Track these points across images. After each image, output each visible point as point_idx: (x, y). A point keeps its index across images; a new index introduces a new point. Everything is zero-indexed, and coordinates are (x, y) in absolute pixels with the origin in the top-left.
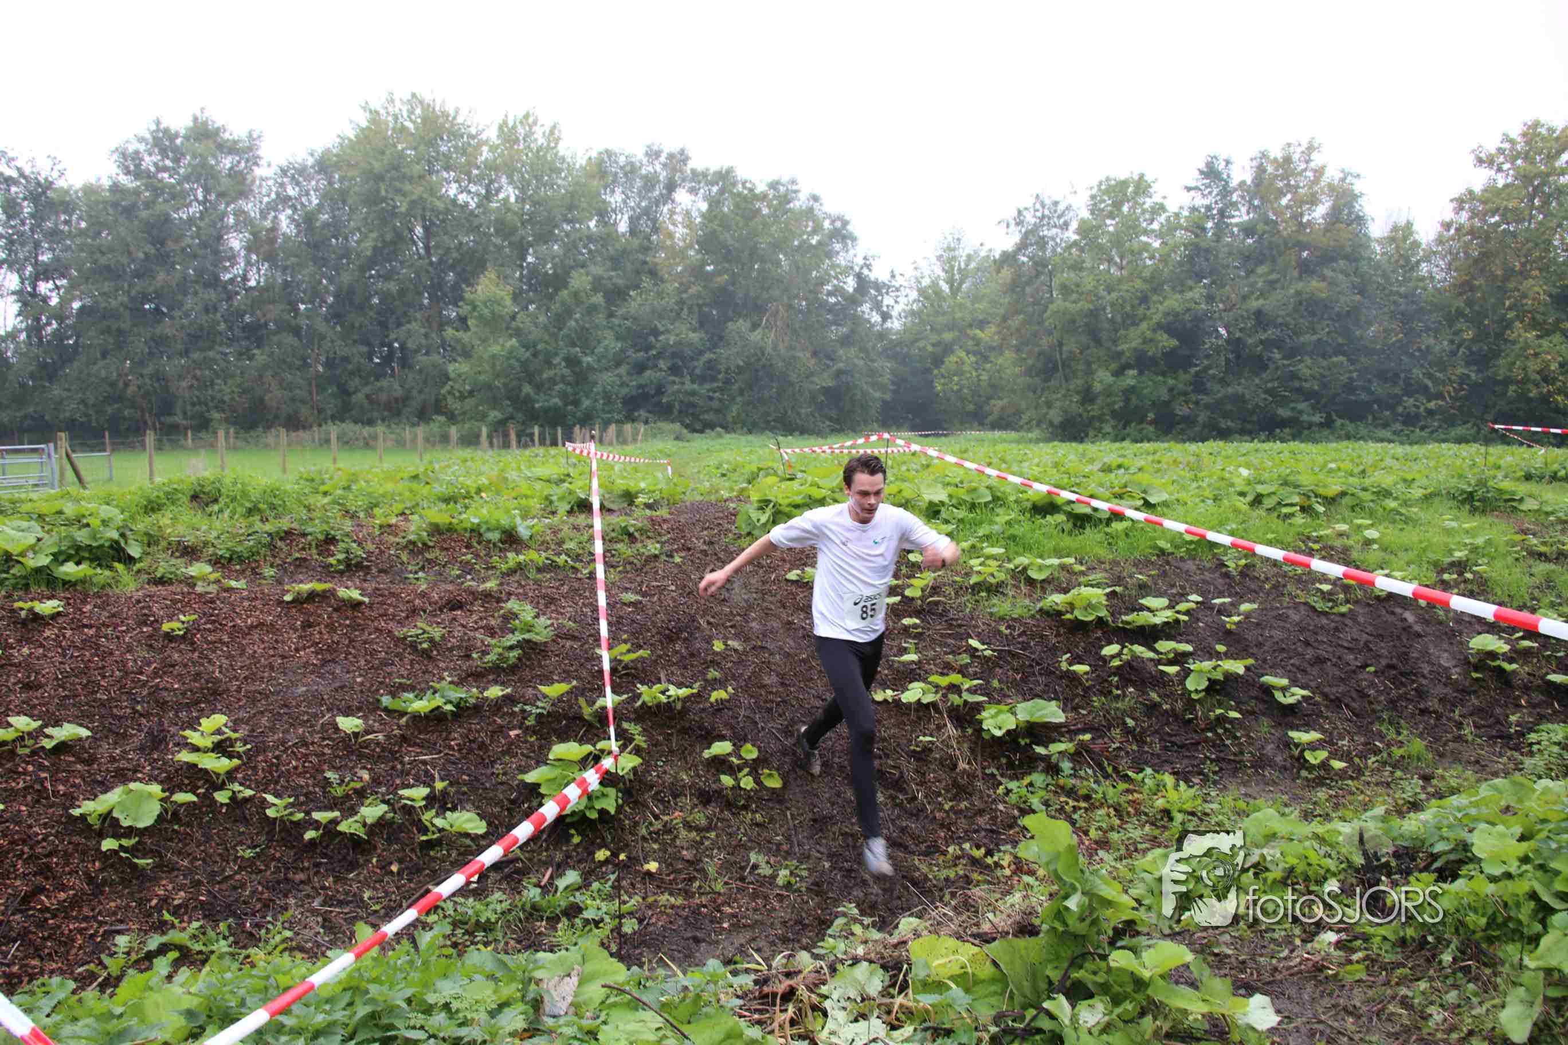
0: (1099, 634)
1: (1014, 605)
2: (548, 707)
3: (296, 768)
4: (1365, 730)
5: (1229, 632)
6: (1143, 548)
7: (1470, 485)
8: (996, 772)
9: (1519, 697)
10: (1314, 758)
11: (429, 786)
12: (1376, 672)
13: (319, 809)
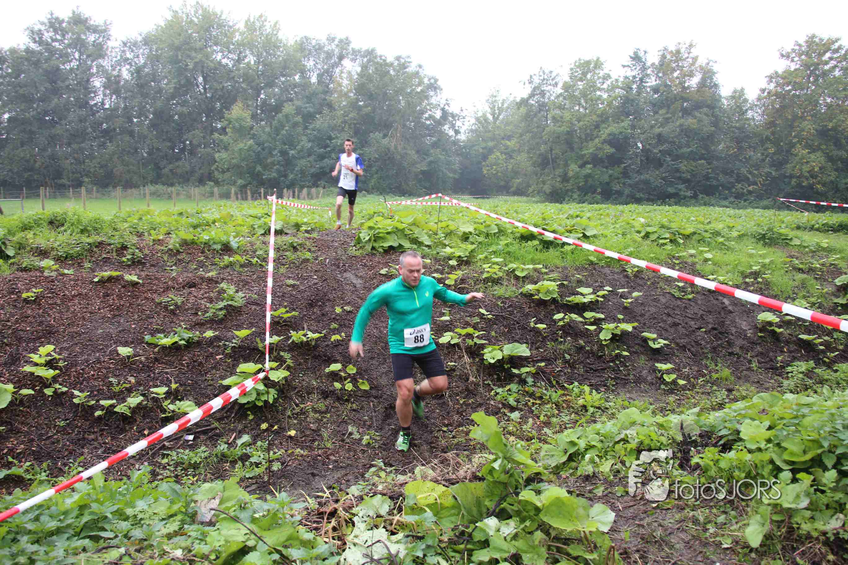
0: (553, 307)
1: (506, 290)
2: (239, 343)
3: (93, 375)
4: (698, 363)
5: (626, 308)
6: (581, 261)
7: (763, 230)
8: (490, 383)
9: (783, 347)
10: (668, 378)
11: (169, 386)
12: (705, 331)
13: (105, 399)
